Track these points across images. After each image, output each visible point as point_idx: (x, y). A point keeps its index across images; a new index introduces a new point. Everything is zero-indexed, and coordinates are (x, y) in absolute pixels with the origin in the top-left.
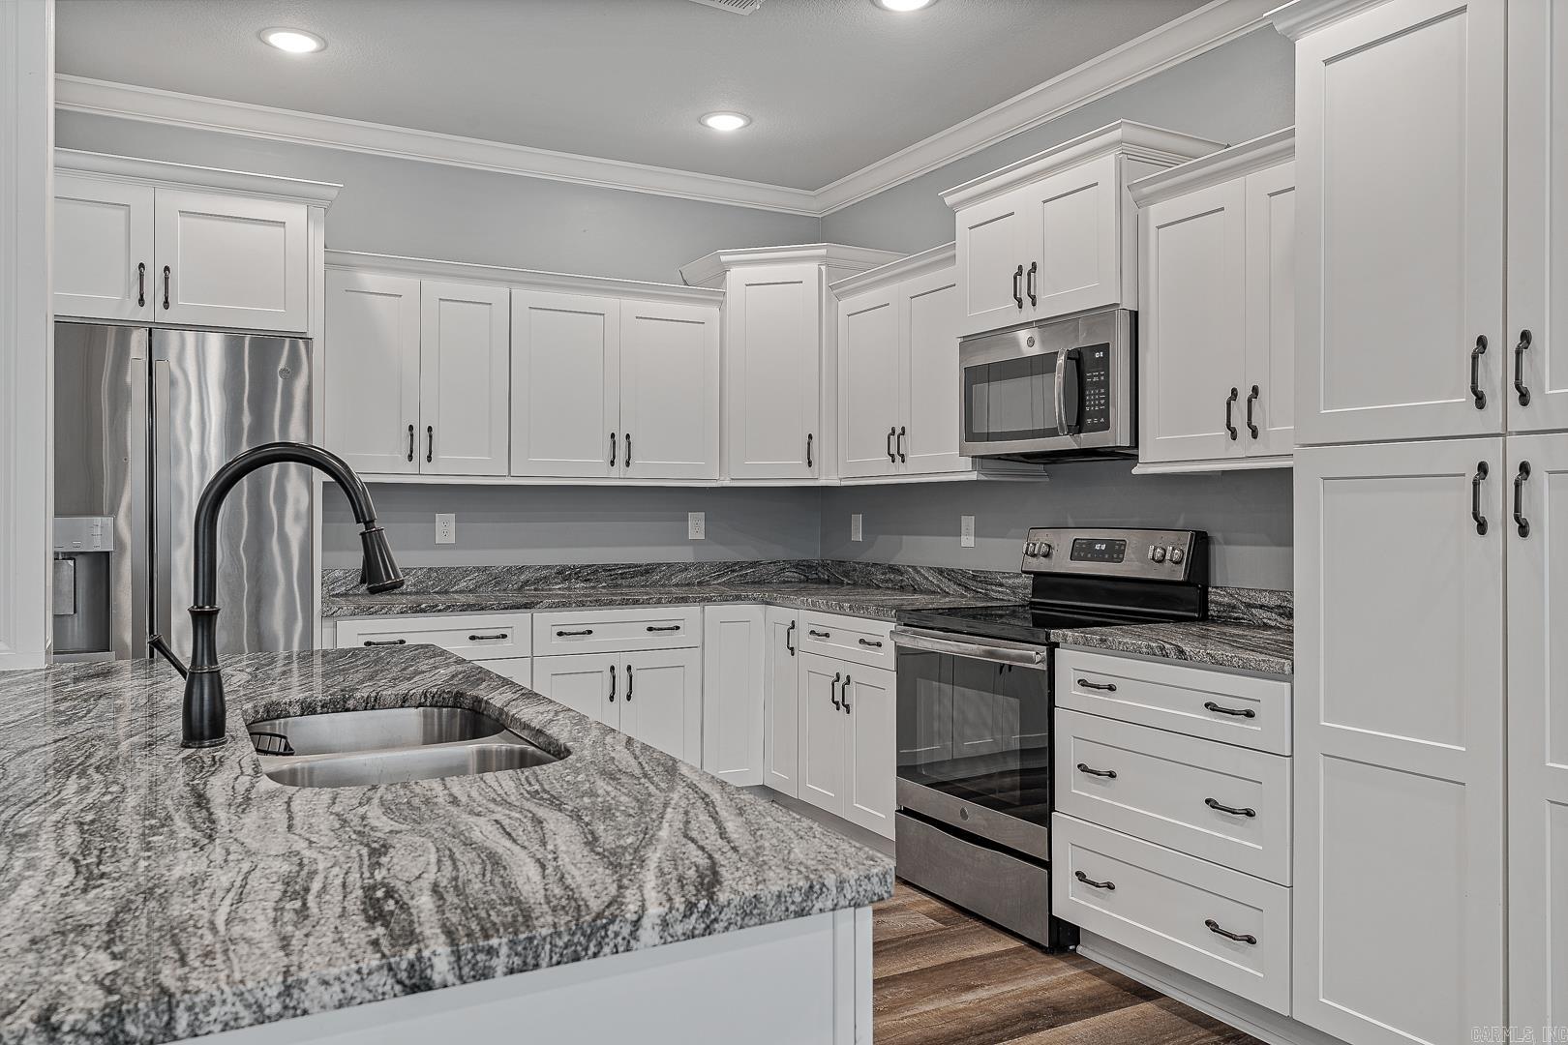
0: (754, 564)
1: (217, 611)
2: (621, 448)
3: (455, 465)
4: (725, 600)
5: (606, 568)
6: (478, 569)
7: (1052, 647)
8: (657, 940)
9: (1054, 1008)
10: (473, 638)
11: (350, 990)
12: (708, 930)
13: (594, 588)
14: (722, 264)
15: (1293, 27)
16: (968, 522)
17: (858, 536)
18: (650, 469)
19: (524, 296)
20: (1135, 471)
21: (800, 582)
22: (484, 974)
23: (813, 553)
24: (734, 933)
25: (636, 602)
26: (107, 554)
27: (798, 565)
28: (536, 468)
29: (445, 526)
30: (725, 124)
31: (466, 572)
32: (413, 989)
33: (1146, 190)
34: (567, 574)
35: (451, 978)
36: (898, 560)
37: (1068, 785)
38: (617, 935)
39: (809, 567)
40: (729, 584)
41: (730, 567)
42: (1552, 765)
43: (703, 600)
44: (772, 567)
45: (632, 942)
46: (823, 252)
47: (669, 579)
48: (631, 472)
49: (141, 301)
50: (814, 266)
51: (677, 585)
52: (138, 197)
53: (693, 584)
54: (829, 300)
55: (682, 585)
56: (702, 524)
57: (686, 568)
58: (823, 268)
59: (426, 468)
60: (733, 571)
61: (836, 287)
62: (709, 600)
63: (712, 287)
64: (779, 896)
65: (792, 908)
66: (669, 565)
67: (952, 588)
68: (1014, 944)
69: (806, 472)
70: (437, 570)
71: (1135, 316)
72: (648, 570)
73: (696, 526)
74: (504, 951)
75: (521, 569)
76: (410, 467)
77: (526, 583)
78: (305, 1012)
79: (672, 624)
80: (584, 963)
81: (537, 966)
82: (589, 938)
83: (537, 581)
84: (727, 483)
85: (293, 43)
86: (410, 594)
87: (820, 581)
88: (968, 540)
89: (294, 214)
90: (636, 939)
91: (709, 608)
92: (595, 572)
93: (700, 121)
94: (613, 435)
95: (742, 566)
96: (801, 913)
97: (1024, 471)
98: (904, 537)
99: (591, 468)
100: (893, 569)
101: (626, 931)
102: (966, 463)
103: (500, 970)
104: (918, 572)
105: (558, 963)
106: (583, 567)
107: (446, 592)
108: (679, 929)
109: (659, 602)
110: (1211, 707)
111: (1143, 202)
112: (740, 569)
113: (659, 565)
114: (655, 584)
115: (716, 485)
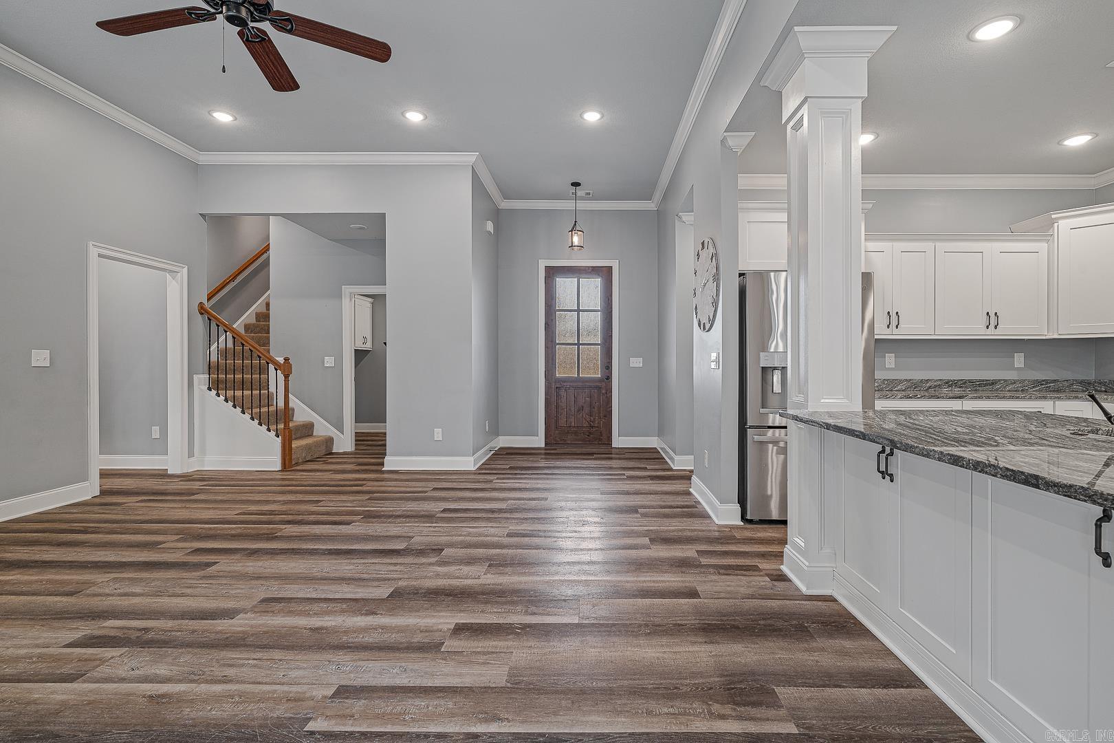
0: (1055, 381)
2: (992, 319)
3: (909, 330)
5: (970, 381)
6: (906, 380)
13: (961, 390)
14: (1052, 219)
18: (1007, 330)
23: (1091, 376)
27: (1081, 382)
28: (947, 330)
29: (891, 359)
30: (1078, 141)
31: (901, 381)
34: (950, 384)
39: (1089, 383)
40: (1040, 391)
41: (1038, 383)
44: (1065, 383)
47: (1005, 388)
48: (998, 331)
51: (1009, 391)
53: (1019, 391)
55: (1012, 391)
56: (1022, 359)
57: (1014, 382)
59: (896, 331)
60: (1042, 384)
63: (1040, 232)
66: (1005, 381)
70: (887, 380)
72: (994, 383)
73: (1019, 360)
75: (927, 381)
76: (888, 331)
77: (930, 387)
83: (936, 386)
84: (1055, 336)
92: (965, 383)
94: (988, 313)
95: (1047, 382)
99: (977, 330)
106: (960, 380)
107: (891, 391)
112: (1047, 383)
113: (999, 380)
114: (997, 390)
115: (1044, 338)
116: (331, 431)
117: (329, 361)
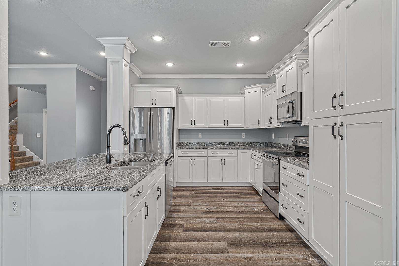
0: (254, 142)
1: (110, 146)
2: (226, 122)
3: (199, 125)
4: (242, 149)
6: (205, 142)
7: (279, 160)
8: (87, 190)
9: (270, 229)
10: (198, 153)
11: (49, 189)
12: (94, 190)
13: (224, 146)
14: (244, 89)
15: (309, 30)
16: (288, 135)
17: (273, 138)
18: (231, 126)
19: (209, 98)
20: (302, 125)
21: (264, 146)
22: (65, 190)
23: (267, 141)
24: (98, 191)
25: (225, 148)
26: (145, 139)
27: (263, 143)
28: (211, 126)
29: (200, 135)
30: (240, 65)
31: (203, 143)
32: (56, 190)
33: (302, 67)
34: (219, 143)
35: (60, 190)
36: (279, 142)
37: (282, 187)
38: (81, 188)
39: (266, 143)
40: (250, 146)
41: (249, 143)
42: (347, 193)
43: (238, 149)
44: (258, 143)
45: (84, 190)
46: (261, 85)
48: (228, 126)
49: (152, 104)
50: (259, 88)
51: (239, 146)
52: (152, 90)
53: (242, 146)
54: (262, 94)
55: (240, 146)
57: (241, 143)
58: (261, 88)
59: (194, 126)
60: (250, 144)
61: (264, 91)
62: (239, 149)
63: (242, 93)
64: (106, 187)
65: (107, 189)
66: (238, 142)
67: (285, 148)
68: (275, 217)
69: (258, 126)
70: (198, 142)
71: (301, 93)
72: (234, 143)
73: (243, 136)
74: (67, 188)
76: (192, 126)
77: (213, 145)
78: (44, 191)
79: (232, 152)
80: (77, 191)
81: (71, 190)
82: (78, 188)
84: (245, 128)
85: (170, 65)
86: (195, 146)
87: (268, 146)
88: (288, 139)
89: (172, 89)
90: (84, 189)
91: (239, 150)
92: (224, 143)
93: (235, 65)
94: (225, 120)
96: (109, 190)
97: (292, 125)
98: (279, 138)
99: (221, 126)
100: (277, 144)
101: (83, 188)
102: (279, 124)
103: (66, 190)
104: (280, 145)
105: (74, 191)
106: (222, 142)
107: (200, 146)
108: (90, 189)
109: (230, 149)
110: (298, 174)
111: (302, 69)
112: (252, 143)
113: (236, 142)
114: (235, 146)
115: (244, 128)
116: (39, 159)
117: (38, 135)
